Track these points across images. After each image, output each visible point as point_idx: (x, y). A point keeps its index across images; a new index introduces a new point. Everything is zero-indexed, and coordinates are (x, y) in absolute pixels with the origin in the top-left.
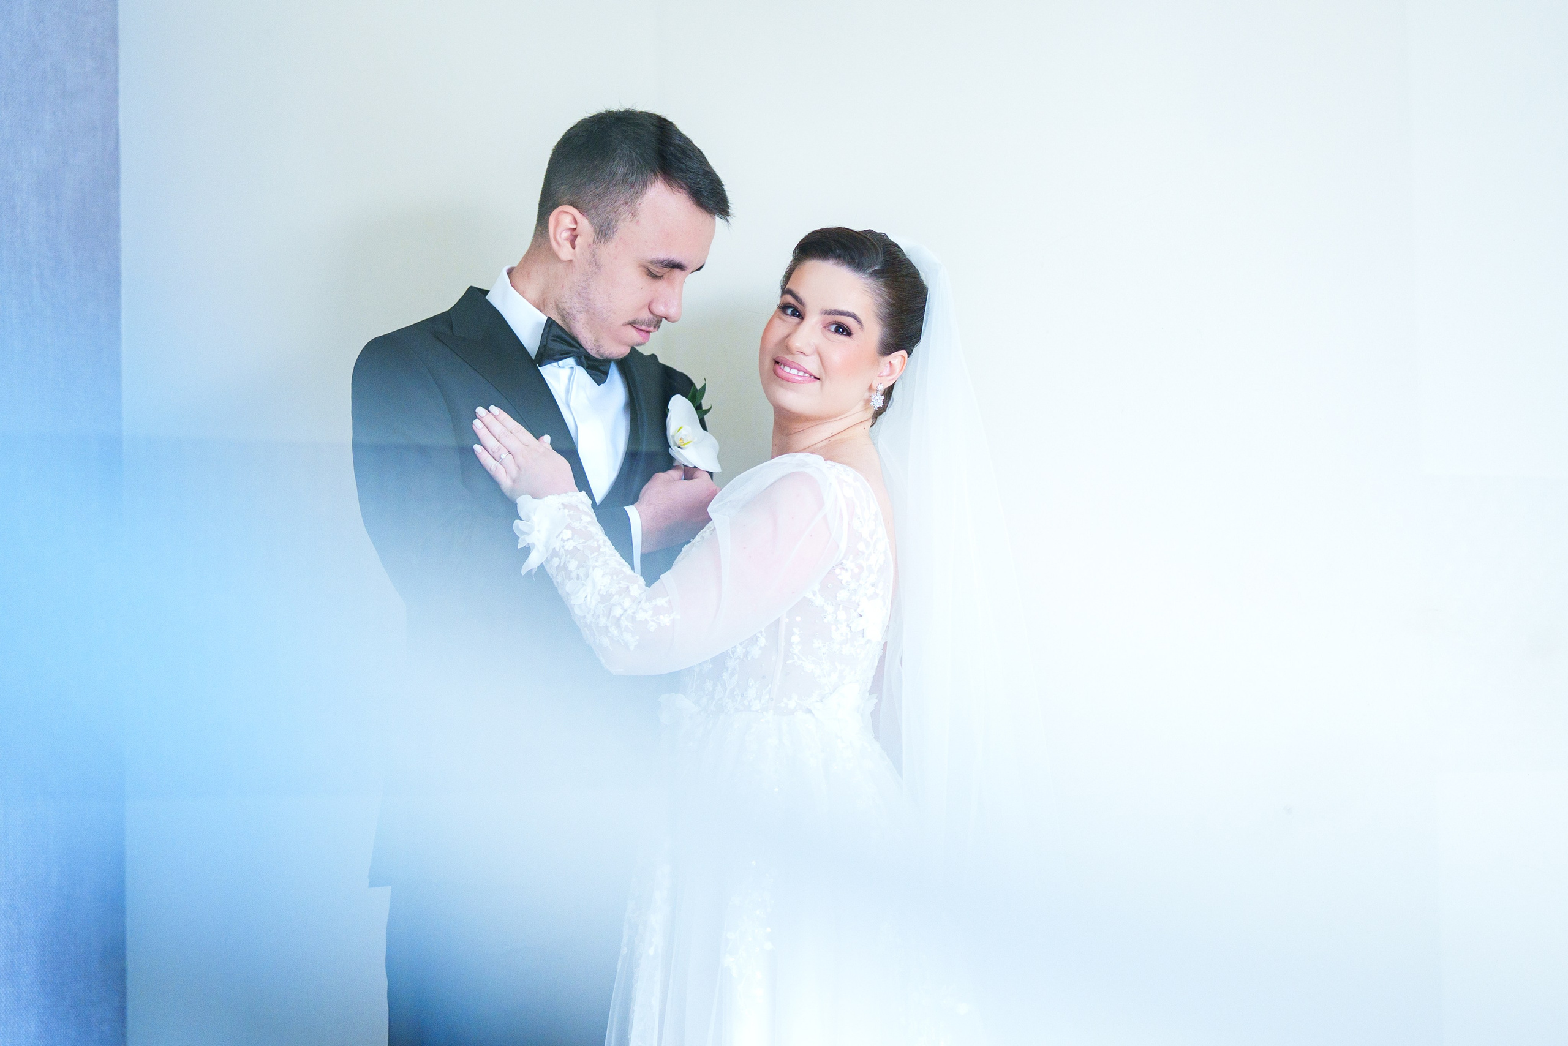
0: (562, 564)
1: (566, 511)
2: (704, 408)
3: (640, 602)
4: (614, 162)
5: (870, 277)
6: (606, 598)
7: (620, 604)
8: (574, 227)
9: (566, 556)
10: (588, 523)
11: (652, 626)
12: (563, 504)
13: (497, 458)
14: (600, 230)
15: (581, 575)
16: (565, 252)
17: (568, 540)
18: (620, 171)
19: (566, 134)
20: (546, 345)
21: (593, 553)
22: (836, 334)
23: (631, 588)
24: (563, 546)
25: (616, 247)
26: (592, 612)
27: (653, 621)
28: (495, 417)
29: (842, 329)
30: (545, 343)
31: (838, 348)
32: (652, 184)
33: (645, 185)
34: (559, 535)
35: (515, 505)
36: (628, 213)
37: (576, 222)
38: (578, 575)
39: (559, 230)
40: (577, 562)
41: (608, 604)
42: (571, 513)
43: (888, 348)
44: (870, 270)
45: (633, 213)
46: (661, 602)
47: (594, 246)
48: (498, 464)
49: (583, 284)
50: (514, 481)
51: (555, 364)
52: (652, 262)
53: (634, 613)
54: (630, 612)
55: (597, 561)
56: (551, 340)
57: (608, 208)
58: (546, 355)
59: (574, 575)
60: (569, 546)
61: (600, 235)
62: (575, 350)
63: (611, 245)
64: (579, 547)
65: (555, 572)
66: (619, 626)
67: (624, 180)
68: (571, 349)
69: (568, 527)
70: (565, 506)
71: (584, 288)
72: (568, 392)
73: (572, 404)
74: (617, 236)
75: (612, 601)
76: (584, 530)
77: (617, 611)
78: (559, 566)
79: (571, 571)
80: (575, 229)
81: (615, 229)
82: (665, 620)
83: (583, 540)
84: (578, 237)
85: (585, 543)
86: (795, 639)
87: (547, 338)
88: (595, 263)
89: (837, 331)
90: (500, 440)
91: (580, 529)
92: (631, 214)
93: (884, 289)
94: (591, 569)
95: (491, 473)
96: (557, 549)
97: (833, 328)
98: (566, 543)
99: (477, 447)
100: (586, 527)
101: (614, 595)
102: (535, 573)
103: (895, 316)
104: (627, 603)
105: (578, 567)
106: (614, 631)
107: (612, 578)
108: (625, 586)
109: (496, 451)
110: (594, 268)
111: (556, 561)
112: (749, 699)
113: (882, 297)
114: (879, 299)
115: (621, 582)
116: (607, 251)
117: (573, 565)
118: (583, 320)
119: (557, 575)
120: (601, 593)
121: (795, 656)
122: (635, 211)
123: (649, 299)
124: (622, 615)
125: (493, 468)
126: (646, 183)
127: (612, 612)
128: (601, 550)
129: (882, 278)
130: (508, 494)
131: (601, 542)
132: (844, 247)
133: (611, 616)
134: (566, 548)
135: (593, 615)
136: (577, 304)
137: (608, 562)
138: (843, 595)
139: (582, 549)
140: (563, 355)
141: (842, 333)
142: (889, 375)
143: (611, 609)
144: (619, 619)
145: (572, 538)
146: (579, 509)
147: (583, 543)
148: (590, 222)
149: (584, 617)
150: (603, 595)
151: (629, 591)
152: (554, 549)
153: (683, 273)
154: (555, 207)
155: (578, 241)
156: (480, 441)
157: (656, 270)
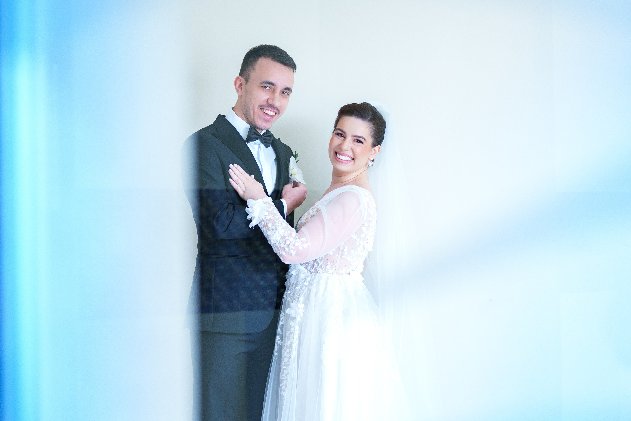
0: (266, 224)
1: (265, 204)
3: (296, 239)
5: (368, 122)
6: (283, 237)
7: (289, 240)
9: (267, 221)
10: (274, 209)
11: (301, 248)
12: (264, 202)
13: (238, 184)
15: (274, 228)
17: (267, 215)
20: (250, 136)
21: (277, 220)
22: (358, 143)
23: (292, 234)
24: (266, 218)
26: (278, 242)
27: (301, 246)
28: (236, 167)
29: (359, 141)
30: (249, 135)
31: (359, 148)
34: (264, 214)
35: (247, 202)
38: (272, 229)
40: (271, 224)
41: (284, 239)
42: (267, 205)
43: (374, 145)
44: (368, 119)
46: (304, 239)
48: (238, 185)
50: (244, 192)
51: (253, 142)
53: (294, 243)
54: (293, 243)
55: (279, 224)
56: (252, 134)
58: (250, 139)
59: (270, 229)
60: (268, 218)
62: (260, 137)
64: (271, 218)
65: (262, 227)
66: (289, 248)
68: (259, 137)
69: (267, 211)
70: (265, 203)
72: (258, 154)
73: (260, 159)
75: (286, 239)
76: (272, 212)
77: (288, 243)
78: (264, 225)
79: (269, 227)
82: (305, 246)
83: (272, 216)
85: (274, 216)
86: (346, 250)
87: (250, 133)
89: (357, 142)
90: (238, 177)
91: (271, 212)
93: (373, 126)
94: (277, 227)
95: (235, 189)
96: (263, 219)
97: (356, 141)
98: (267, 216)
99: (230, 179)
100: (273, 211)
101: (286, 237)
102: (254, 227)
103: (376, 134)
104: (291, 239)
105: (272, 226)
106: (287, 249)
107: (285, 230)
108: (290, 233)
109: (237, 181)
111: (263, 223)
112: (328, 269)
113: (372, 129)
114: (372, 130)
115: (288, 231)
117: (270, 225)
119: (263, 228)
120: (281, 235)
121: (345, 255)
124: (290, 244)
125: (236, 187)
127: (286, 243)
128: (279, 219)
129: (372, 121)
130: (242, 197)
131: (279, 216)
132: (358, 111)
133: (286, 244)
134: (267, 218)
135: (279, 243)
137: (283, 224)
138: (363, 236)
139: (273, 219)
140: (256, 139)
141: (359, 142)
142: (374, 154)
143: (285, 242)
144: (289, 245)
145: (269, 215)
146: (269, 204)
147: (273, 217)
149: (275, 244)
150: (282, 236)
151: (292, 235)
152: (262, 219)
156: (231, 177)
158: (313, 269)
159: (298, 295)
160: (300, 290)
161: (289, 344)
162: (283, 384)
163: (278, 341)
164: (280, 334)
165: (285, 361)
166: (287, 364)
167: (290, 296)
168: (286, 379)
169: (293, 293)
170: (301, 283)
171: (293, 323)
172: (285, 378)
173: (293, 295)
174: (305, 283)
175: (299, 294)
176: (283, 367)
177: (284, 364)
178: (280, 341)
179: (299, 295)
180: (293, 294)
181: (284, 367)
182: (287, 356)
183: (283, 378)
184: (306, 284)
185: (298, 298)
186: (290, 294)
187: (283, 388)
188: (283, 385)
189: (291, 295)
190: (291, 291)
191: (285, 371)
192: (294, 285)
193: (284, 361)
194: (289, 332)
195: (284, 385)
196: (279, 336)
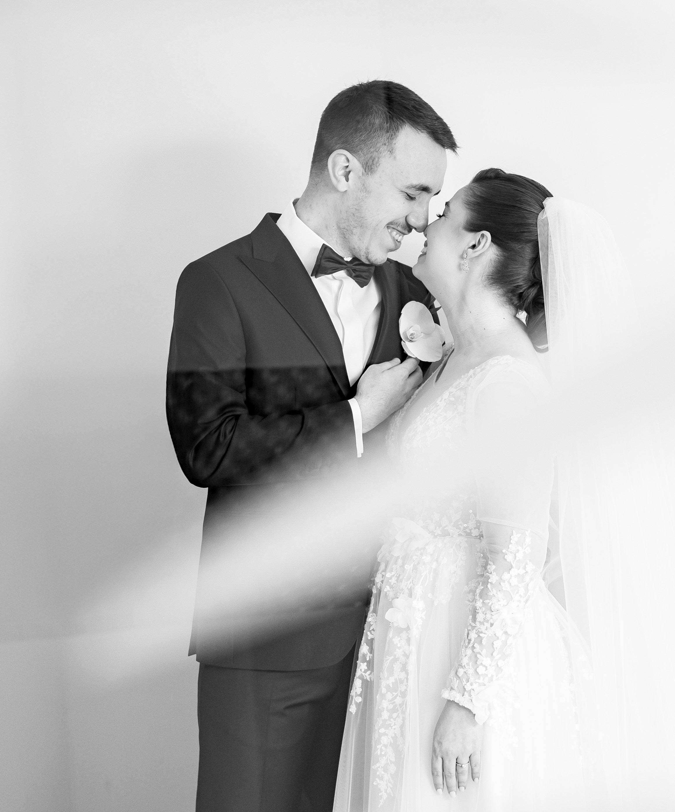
2: (436, 307)
4: (372, 115)
8: (347, 165)
14: (366, 166)
16: (342, 186)
18: (377, 121)
19: (330, 103)
20: (321, 264)
25: (380, 177)
30: (319, 263)
32: (402, 128)
33: (397, 129)
36: (387, 151)
37: (348, 160)
39: (337, 169)
45: (390, 152)
47: (364, 178)
49: (356, 207)
52: (408, 187)
56: (324, 260)
57: (372, 150)
61: (367, 169)
62: (344, 266)
63: (377, 176)
67: (381, 128)
68: (341, 265)
71: (356, 209)
74: (380, 169)
80: (347, 167)
81: (378, 165)
84: (351, 173)
87: (321, 259)
88: (365, 189)
92: (389, 152)
110: (365, 194)
116: (373, 181)
118: (358, 234)
122: (392, 150)
123: (406, 215)
126: (398, 129)
136: (353, 222)
140: (335, 270)
148: (359, 161)
153: (429, 195)
154: (329, 153)
155: (351, 176)
157: (411, 192)
158: (441, 528)
159: (409, 582)
160: (412, 571)
161: (392, 683)
162: (378, 765)
163: (364, 674)
164: (368, 659)
165: (383, 718)
166: (388, 722)
167: (390, 583)
168: (385, 755)
169: (398, 578)
170: (414, 558)
171: (399, 638)
172: (383, 753)
173: (397, 580)
174: (424, 557)
175: (411, 580)
176: (379, 729)
177: (381, 723)
178: (369, 672)
179: (411, 583)
180: (396, 578)
181: (382, 730)
182: (387, 707)
183: (379, 754)
184: (427, 559)
185: (409, 588)
186: (391, 578)
187: (378, 773)
188: (379, 767)
189: (393, 581)
190: (393, 573)
191: (383, 738)
192: (400, 561)
193: (381, 717)
194: (392, 657)
195: (382, 767)
196: (366, 664)
